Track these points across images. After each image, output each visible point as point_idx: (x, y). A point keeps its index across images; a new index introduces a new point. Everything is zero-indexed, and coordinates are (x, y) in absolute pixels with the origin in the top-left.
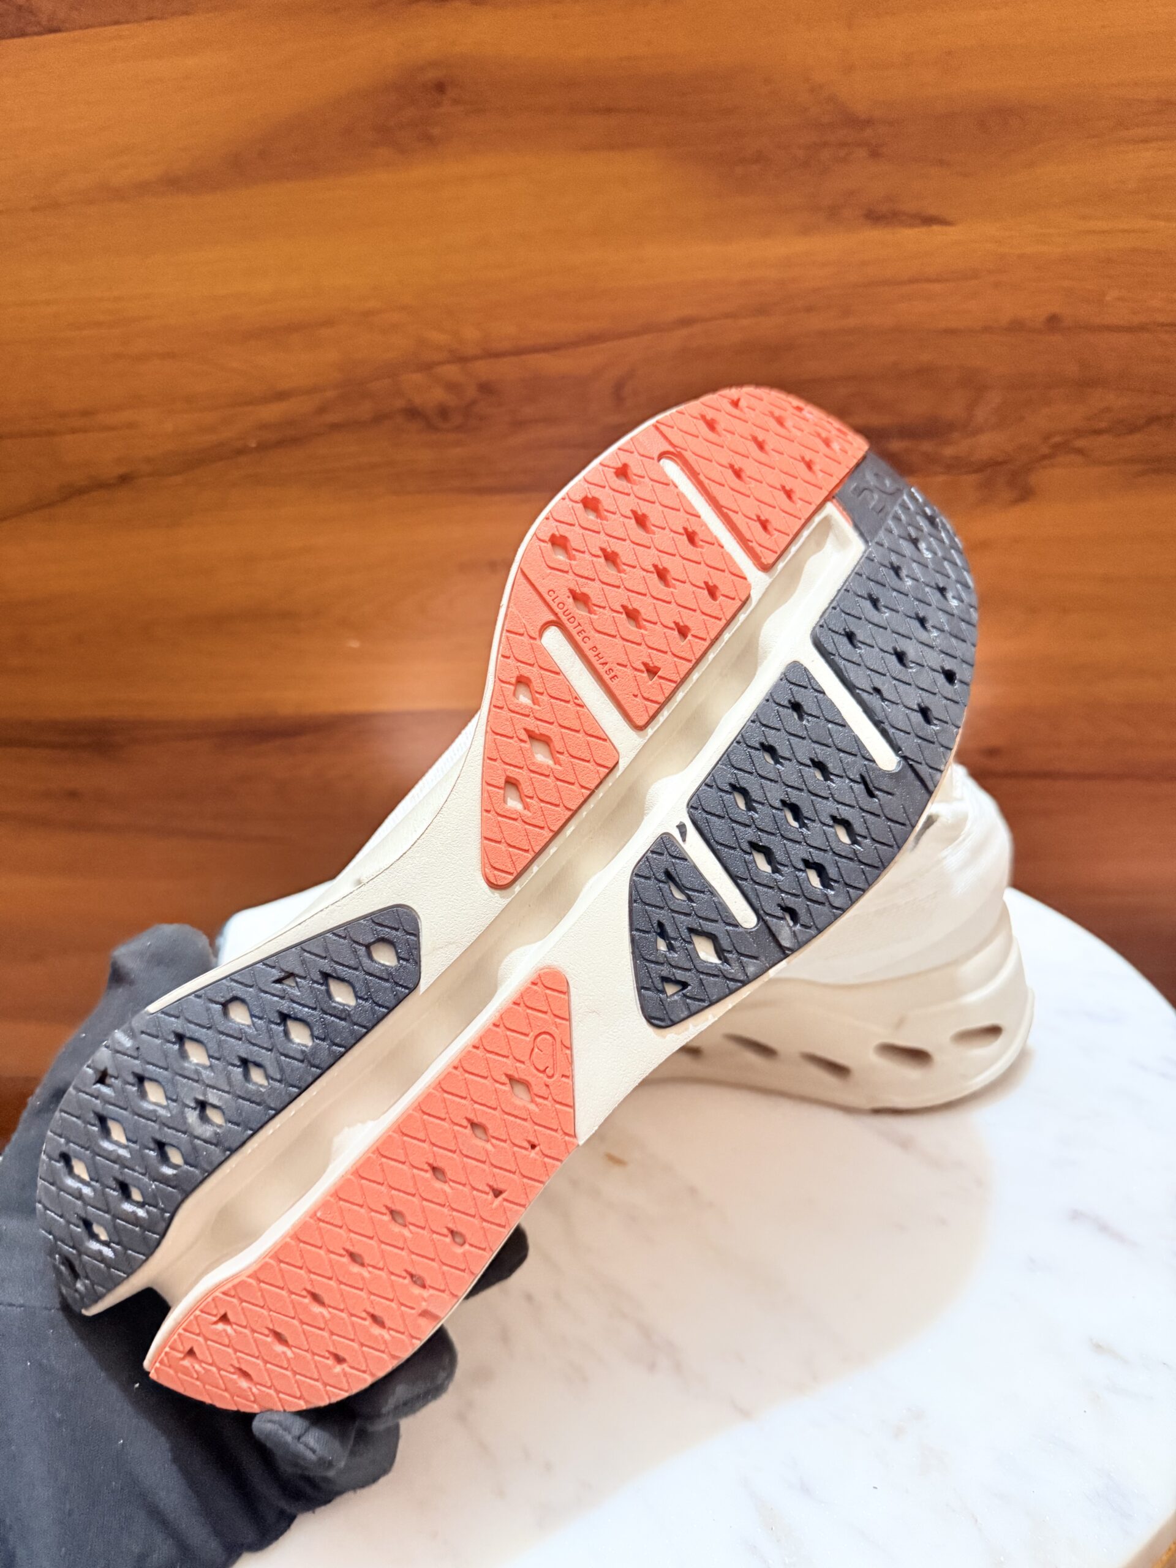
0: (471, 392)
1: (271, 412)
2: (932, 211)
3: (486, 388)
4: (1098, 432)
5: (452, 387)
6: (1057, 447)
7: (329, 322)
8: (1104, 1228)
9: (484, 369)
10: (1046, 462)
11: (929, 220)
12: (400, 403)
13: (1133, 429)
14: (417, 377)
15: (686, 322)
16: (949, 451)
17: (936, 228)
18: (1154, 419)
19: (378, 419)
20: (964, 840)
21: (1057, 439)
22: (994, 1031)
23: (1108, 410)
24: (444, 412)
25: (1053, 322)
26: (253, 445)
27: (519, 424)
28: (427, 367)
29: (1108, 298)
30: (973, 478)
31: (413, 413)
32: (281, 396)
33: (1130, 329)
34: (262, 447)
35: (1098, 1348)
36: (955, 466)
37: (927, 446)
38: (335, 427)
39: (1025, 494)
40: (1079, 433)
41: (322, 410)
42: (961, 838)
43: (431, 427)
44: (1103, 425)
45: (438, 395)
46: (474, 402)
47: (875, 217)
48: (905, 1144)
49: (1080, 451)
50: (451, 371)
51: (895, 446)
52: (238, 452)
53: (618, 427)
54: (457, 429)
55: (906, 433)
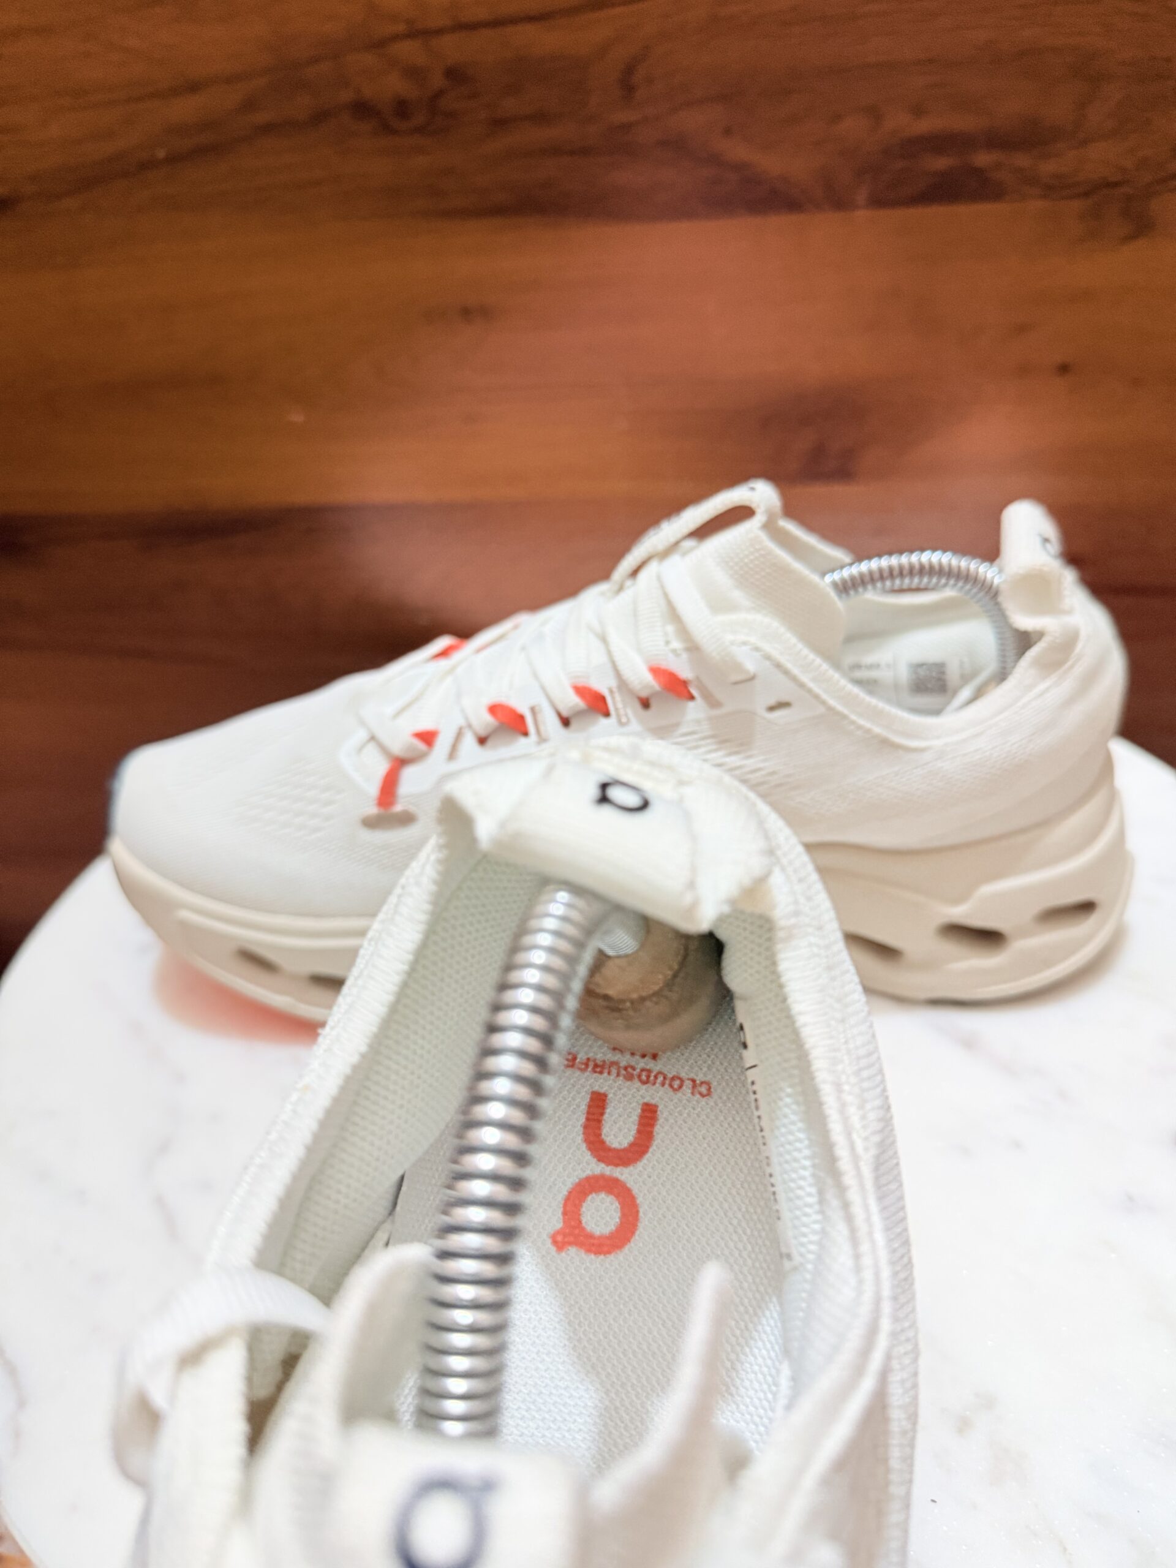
0: (437, 81)
1: (184, 109)
3: (455, 75)
5: (413, 73)
9: (452, 47)
12: (346, 96)
14: (368, 59)
16: (1048, 168)
19: (319, 117)
20: (1072, 667)
22: (1087, 907)
24: (402, 108)
26: (161, 154)
27: (500, 124)
28: (379, 44)
30: (1077, 205)
31: (362, 109)
32: (193, 87)
34: (173, 159)
36: (1055, 188)
37: (1022, 160)
38: (268, 129)
39: (1142, 227)
41: (249, 105)
42: (1069, 663)
43: (388, 129)
45: (395, 84)
46: (440, 94)
48: (969, 1043)
50: (410, 51)
51: (982, 159)
52: (146, 166)
53: (627, 127)
54: (419, 130)
55: (995, 140)
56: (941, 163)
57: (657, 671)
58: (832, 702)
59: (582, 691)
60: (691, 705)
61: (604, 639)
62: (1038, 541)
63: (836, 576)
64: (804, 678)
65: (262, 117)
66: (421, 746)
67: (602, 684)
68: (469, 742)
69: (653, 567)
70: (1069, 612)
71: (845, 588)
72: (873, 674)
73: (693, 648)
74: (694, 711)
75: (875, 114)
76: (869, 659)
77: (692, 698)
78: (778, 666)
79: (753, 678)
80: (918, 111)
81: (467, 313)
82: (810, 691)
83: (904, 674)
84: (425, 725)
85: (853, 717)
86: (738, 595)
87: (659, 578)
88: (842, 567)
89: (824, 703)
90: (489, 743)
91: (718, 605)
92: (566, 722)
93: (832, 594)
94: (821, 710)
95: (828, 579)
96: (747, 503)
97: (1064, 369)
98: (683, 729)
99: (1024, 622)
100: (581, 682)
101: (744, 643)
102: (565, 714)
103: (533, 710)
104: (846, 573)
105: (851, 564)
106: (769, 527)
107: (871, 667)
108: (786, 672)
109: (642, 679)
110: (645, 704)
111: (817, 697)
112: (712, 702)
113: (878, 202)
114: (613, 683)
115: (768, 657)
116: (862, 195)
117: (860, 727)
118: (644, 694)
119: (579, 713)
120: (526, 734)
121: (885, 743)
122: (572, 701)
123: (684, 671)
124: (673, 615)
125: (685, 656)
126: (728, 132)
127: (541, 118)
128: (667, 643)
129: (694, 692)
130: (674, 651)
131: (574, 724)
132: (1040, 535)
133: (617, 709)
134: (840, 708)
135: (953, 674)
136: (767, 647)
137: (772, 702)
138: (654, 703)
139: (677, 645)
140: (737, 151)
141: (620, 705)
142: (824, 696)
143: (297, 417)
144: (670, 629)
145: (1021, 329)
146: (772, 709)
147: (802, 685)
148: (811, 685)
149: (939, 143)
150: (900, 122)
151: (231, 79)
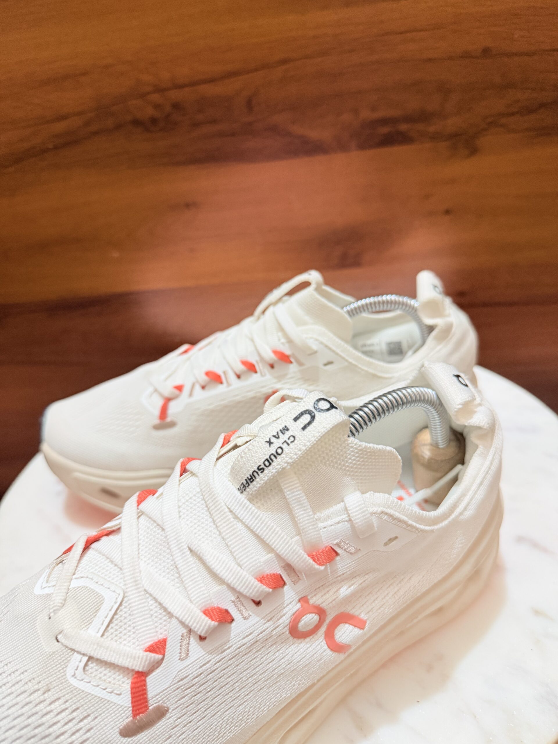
0: (168, 109)
1: (59, 127)
3: (176, 106)
4: (513, 114)
5: (157, 106)
6: (490, 124)
7: (85, 74)
8: (535, 545)
9: (175, 95)
10: (484, 133)
12: (129, 117)
13: (531, 111)
14: (138, 102)
15: (284, 62)
18: (543, 105)
19: (119, 127)
21: (490, 119)
23: (517, 101)
24: (154, 121)
25: (486, 52)
26: (51, 146)
27: (196, 125)
28: (143, 96)
29: (516, 36)
30: (445, 144)
31: (136, 123)
33: (528, 54)
34: (56, 148)
35: (537, 613)
36: (435, 137)
37: (420, 127)
38: (96, 133)
39: (473, 151)
40: (501, 115)
41: (87, 124)
42: (450, 337)
43: (147, 130)
44: (515, 110)
45: (149, 112)
46: (170, 114)
49: (502, 126)
50: (156, 97)
51: (403, 127)
52: (43, 151)
54: (162, 130)
55: (409, 119)
56: (385, 130)
57: (275, 352)
58: (350, 360)
59: (245, 363)
60: (291, 366)
61: (252, 340)
62: (432, 287)
63: (348, 308)
64: (338, 351)
65: (93, 128)
66: (177, 392)
67: (253, 359)
68: (198, 388)
69: (271, 309)
70: (449, 316)
71: (352, 313)
72: (371, 348)
73: (290, 341)
74: (293, 368)
75: (356, 112)
76: (369, 342)
77: (291, 362)
78: (326, 346)
79: (316, 352)
80: (374, 109)
81: (188, 206)
82: (340, 356)
83: (384, 347)
84: (178, 383)
85: (360, 366)
86: (307, 318)
87: (274, 313)
88: (350, 304)
89: (347, 361)
90: (206, 388)
91: (299, 322)
92: (239, 377)
93: (347, 316)
94: (346, 364)
95: (345, 309)
96: (307, 280)
97: (448, 212)
98: (289, 376)
99: (429, 321)
100: (245, 359)
101: (311, 338)
102: (238, 373)
103: (225, 373)
104: (352, 306)
105: (354, 303)
106: (318, 289)
107: (370, 345)
108: (330, 349)
109: (270, 356)
110: (272, 366)
111: (343, 358)
112: (300, 364)
113: (361, 147)
114: (257, 358)
115: (322, 343)
116: (353, 145)
117: (363, 370)
118: (271, 362)
119: (244, 372)
120: (221, 383)
121: (375, 376)
122: (241, 368)
123: (287, 352)
124: (281, 329)
125: (287, 345)
126: (294, 122)
127: (214, 121)
128: (279, 340)
129: (292, 360)
130: (283, 344)
131: (242, 377)
132: (433, 285)
133: (260, 370)
134: (354, 362)
135: (405, 346)
136: (321, 339)
137: (325, 361)
138: (276, 366)
139: (283, 340)
140: (298, 130)
141: (261, 368)
142: (347, 358)
143: (116, 254)
144: (280, 334)
145: (427, 197)
146: (326, 365)
147: (337, 354)
148: (341, 354)
149: (384, 122)
150: (366, 114)
151: (79, 114)
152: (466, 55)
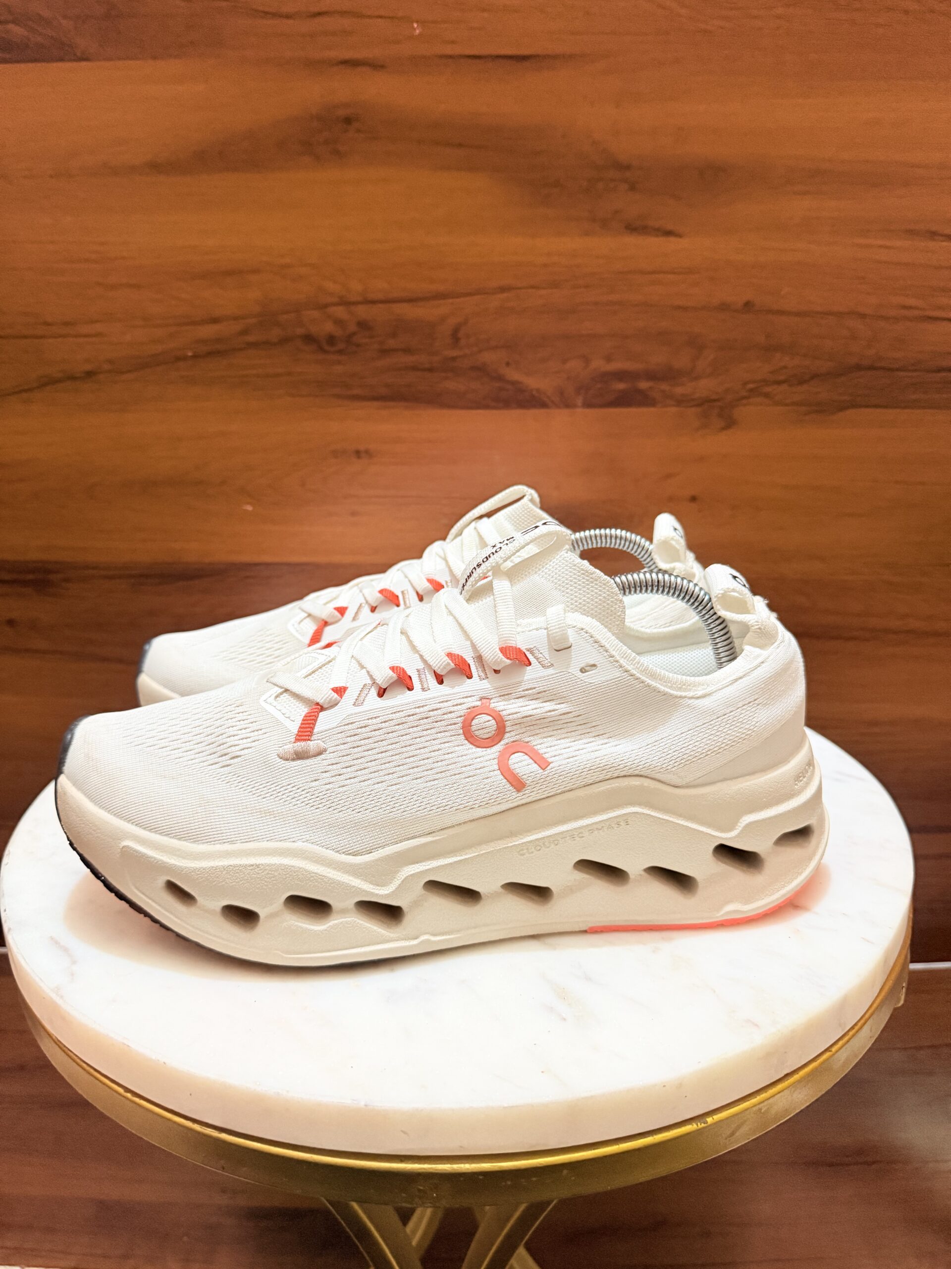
0: (352, 328)
1: (208, 331)
2: (670, 227)
3: (363, 325)
4: (779, 383)
5: (338, 322)
6: (751, 390)
7: (256, 271)
9: (362, 312)
10: (744, 401)
11: (669, 233)
12: (300, 331)
13: (801, 382)
14: (315, 314)
15: (503, 289)
16: (679, 390)
17: (672, 239)
18: (814, 376)
19: (284, 341)
21: (751, 386)
23: (785, 367)
24: (331, 340)
25: (748, 306)
26: (190, 354)
27: (385, 352)
28: (323, 307)
29: (783, 293)
30: (695, 410)
31: (309, 339)
32: (215, 320)
33: (798, 314)
34: (196, 357)
36: (683, 401)
37: (664, 386)
38: (251, 345)
39: (730, 423)
40: (766, 382)
41: (245, 332)
43: (321, 349)
44: (782, 378)
45: (329, 327)
46: (354, 334)
47: (632, 228)
49: (767, 395)
50: (340, 312)
51: (643, 385)
52: (178, 359)
53: (454, 359)
54: (340, 352)
55: (651, 376)
56: (622, 386)
59: (430, 581)
62: (672, 529)
65: (250, 338)
66: (337, 614)
67: (442, 577)
68: (366, 610)
69: (473, 525)
75: (587, 360)
80: (609, 359)
81: (358, 454)
84: (340, 603)
90: (377, 610)
92: (421, 599)
97: (693, 499)
100: (432, 578)
102: (420, 593)
103: (403, 592)
113: (588, 405)
114: (447, 575)
116: (579, 401)
119: (428, 592)
120: (398, 605)
122: (425, 587)
126: (508, 364)
127: (407, 351)
131: (425, 598)
132: (674, 527)
140: (513, 375)
145: (669, 476)
149: (621, 376)
150: (599, 364)
151: (236, 318)
152: (724, 307)
